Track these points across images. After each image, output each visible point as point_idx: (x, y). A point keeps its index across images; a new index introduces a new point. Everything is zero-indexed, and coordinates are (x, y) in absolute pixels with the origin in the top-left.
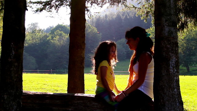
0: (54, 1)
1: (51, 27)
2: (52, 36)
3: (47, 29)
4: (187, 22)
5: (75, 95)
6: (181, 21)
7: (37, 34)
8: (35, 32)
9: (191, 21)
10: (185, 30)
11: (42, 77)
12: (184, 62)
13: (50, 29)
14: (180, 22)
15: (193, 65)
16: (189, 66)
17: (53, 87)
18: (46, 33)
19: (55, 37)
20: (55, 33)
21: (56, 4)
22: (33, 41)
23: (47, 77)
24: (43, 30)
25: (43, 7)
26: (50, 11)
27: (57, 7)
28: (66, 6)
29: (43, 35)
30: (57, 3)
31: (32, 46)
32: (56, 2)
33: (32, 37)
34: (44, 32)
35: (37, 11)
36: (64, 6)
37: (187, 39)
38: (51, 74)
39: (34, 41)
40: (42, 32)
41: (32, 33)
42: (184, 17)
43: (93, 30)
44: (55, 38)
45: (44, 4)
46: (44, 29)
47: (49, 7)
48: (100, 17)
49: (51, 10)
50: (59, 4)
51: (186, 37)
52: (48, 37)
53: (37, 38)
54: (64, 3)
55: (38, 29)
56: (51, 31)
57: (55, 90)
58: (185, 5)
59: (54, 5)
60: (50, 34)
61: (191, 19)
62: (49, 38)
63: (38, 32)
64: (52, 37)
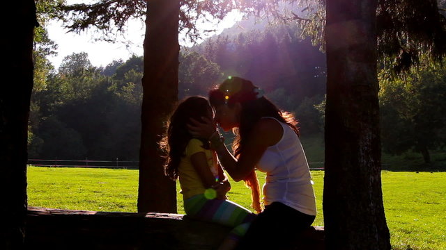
0: (113, 5)
1: (116, 64)
2: (117, 83)
3: (107, 67)
4: (416, 52)
5: (147, 216)
6: (402, 49)
7: (85, 78)
8: (81, 75)
9: (425, 49)
10: (413, 70)
11: (95, 176)
12: (417, 142)
13: (115, 67)
14: (401, 52)
15: (439, 149)
16: (429, 151)
17: (113, 199)
18: (105, 77)
19: (126, 86)
20: (126, 77)
21: (117, 11)
22: (76, 95)
23: (106, 176)
24: (98, 70)
25: (88, 17)
26: (104, 27)
27: (121, 19)
28: (142, 15)
29: (99, 80)
30: (121, 9)
31: (74, 105)
32: (118, 6)
33: (74, 85)
34: (102, 74)
35: (75, 27)
36: (135, 15)
37: (424, 90)
38: (116, 168)
39: (79, 94)
40: (96, 75)
41: (73, 77)
42: (410, 40)
43: (212, 68)
44: (124, 87)
45: (90, 11)
46: (101, 68)
47: (102, 19)
48: (226, 40)
49: (106, 24)
50: (124, 12)
51: (421, 86)
52: (110, 84)
53: (85, 88)
54: (137, 8)
55: (86, 67)
56: (117, 71)
57: (117, 205)
58: (411, 14)
59: (113, 14)
60: (115, 78)
61: (426, 45)
62: (113, 86)
63: (88, 75)
64: (120, 87)
